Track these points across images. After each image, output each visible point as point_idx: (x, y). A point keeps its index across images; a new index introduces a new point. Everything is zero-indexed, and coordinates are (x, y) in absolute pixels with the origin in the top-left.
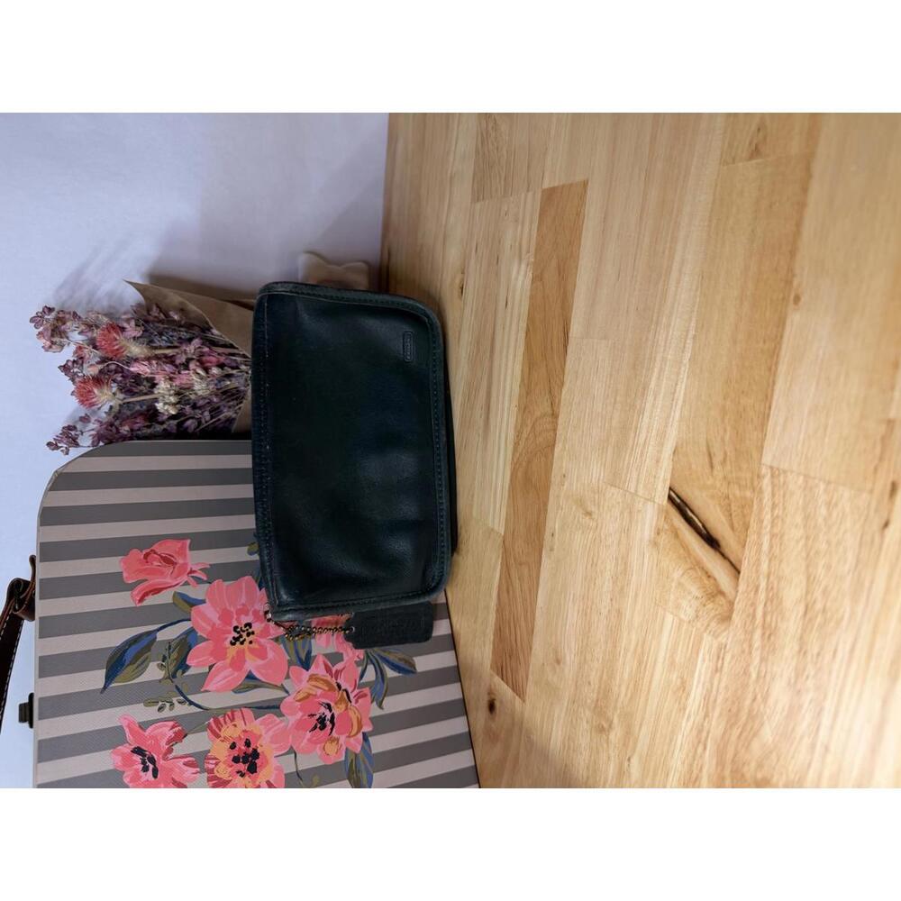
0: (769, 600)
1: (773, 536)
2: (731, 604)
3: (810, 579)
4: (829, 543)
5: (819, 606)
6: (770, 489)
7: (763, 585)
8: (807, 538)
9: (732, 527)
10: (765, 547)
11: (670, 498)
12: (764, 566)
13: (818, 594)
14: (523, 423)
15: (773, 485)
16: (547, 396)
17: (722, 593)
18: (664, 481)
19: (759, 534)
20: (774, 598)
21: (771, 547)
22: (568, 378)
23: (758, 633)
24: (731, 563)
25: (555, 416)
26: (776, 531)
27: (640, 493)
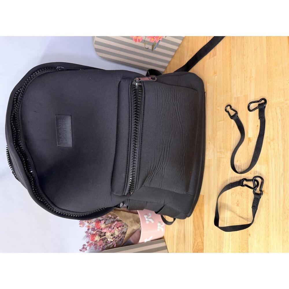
14: (195, 242)
16: (200, 238)
22: (205, 235)
25: (203, 243)
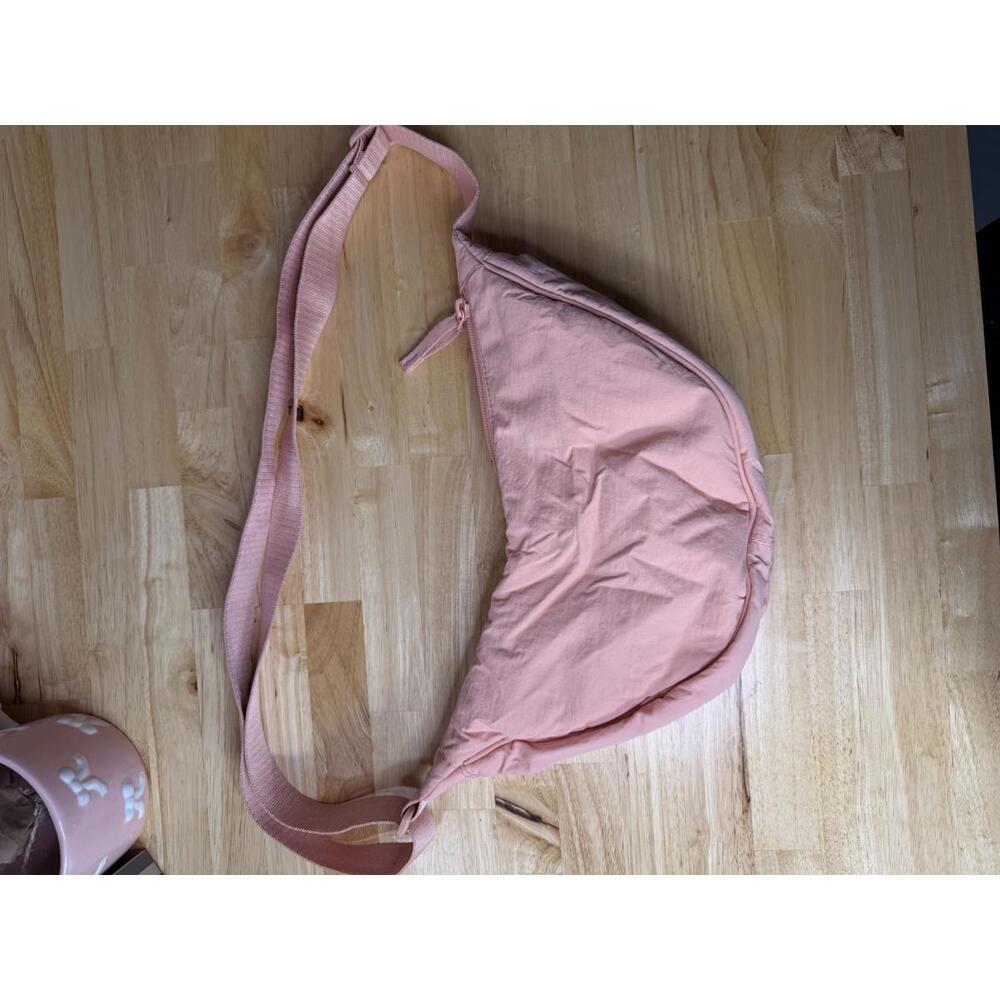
0: (581, 836)
1: (572, 801)
2: (559, 849)
3: (600, 815)
4: (604, 793)
5: (608, 827)
6: (563, 776)
7: (575, 829)
8: (593, 795)
9: (547, 805)
10: (570, 809)
11: (497, 803)
12: (573, 819)
13: (606, 821)
15: (565, 774)
16: (354, 762)
17: (550, 845)
18: (490, 793)
19: (565, 803)
20: (583, 834)
21: (574, 807)
22: (377, 745)
23: (580, 858)
24: (551, 825)
26: (574, 797)
27: (472, 807)
